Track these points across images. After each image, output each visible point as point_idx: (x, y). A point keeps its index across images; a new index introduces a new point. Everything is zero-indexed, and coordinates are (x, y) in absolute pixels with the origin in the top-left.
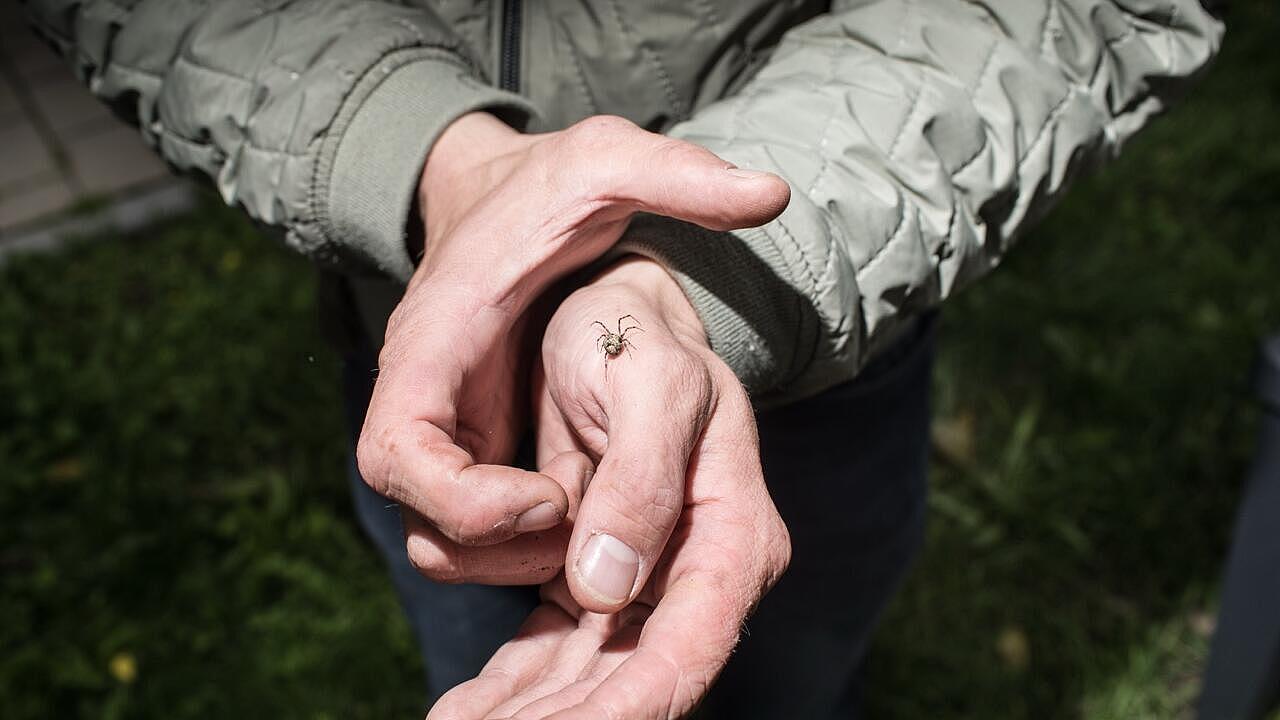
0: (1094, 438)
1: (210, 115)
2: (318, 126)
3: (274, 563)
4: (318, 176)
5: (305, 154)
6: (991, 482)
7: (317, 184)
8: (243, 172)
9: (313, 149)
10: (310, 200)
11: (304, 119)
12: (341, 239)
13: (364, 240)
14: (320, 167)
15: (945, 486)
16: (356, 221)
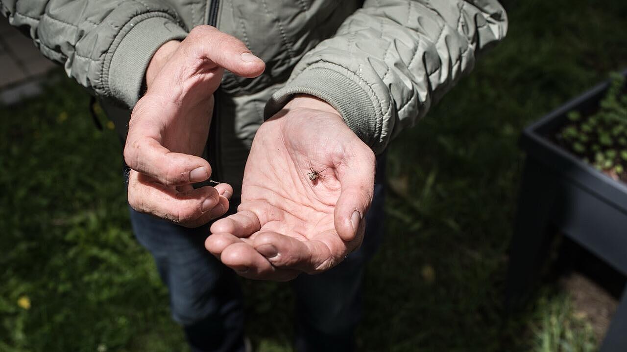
0: (460, 183)
1: (60, 40)
2: (104, 49)
3: (95, 251)
4: (104, 69)
5: (98, 60)
6: (417, 204)
7: (104, 73)
8: (74, 64)
9: (102, 58)
10: (101, 79)
11: (97, 46)
12: (114, 96)
13: (123, 97)
14: (104, 66)
15: (396, 207)
16: (120, 89)
